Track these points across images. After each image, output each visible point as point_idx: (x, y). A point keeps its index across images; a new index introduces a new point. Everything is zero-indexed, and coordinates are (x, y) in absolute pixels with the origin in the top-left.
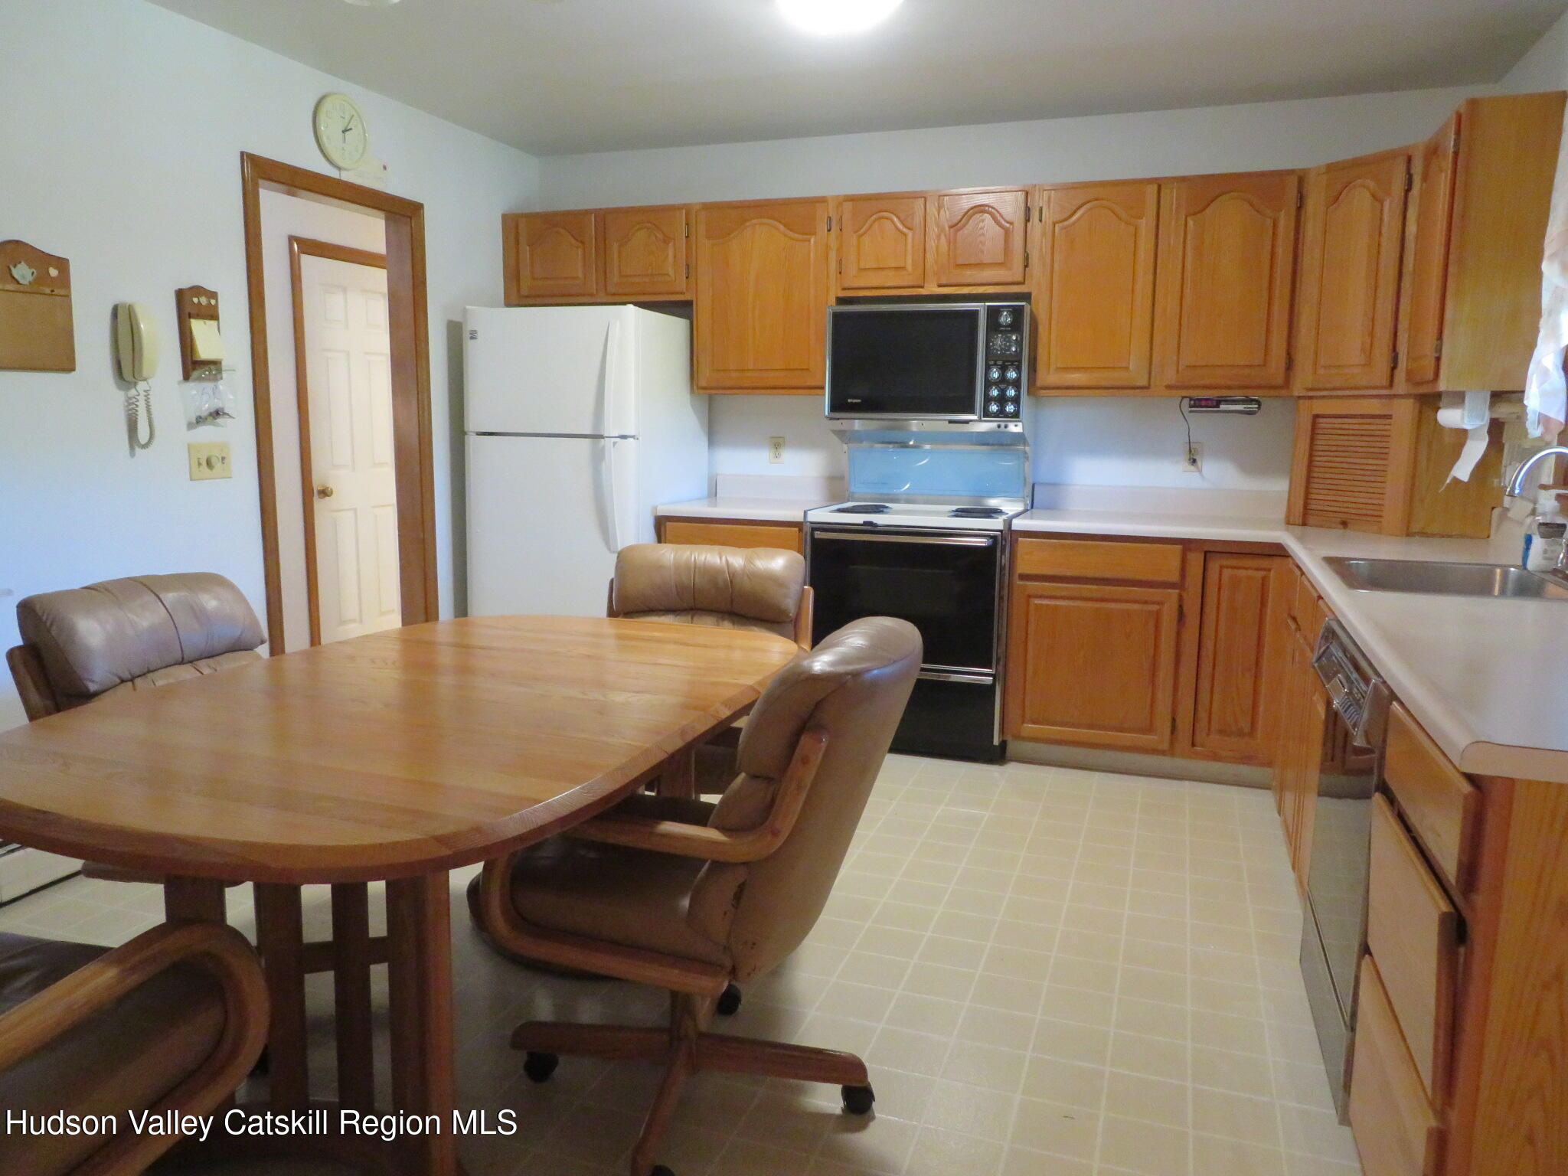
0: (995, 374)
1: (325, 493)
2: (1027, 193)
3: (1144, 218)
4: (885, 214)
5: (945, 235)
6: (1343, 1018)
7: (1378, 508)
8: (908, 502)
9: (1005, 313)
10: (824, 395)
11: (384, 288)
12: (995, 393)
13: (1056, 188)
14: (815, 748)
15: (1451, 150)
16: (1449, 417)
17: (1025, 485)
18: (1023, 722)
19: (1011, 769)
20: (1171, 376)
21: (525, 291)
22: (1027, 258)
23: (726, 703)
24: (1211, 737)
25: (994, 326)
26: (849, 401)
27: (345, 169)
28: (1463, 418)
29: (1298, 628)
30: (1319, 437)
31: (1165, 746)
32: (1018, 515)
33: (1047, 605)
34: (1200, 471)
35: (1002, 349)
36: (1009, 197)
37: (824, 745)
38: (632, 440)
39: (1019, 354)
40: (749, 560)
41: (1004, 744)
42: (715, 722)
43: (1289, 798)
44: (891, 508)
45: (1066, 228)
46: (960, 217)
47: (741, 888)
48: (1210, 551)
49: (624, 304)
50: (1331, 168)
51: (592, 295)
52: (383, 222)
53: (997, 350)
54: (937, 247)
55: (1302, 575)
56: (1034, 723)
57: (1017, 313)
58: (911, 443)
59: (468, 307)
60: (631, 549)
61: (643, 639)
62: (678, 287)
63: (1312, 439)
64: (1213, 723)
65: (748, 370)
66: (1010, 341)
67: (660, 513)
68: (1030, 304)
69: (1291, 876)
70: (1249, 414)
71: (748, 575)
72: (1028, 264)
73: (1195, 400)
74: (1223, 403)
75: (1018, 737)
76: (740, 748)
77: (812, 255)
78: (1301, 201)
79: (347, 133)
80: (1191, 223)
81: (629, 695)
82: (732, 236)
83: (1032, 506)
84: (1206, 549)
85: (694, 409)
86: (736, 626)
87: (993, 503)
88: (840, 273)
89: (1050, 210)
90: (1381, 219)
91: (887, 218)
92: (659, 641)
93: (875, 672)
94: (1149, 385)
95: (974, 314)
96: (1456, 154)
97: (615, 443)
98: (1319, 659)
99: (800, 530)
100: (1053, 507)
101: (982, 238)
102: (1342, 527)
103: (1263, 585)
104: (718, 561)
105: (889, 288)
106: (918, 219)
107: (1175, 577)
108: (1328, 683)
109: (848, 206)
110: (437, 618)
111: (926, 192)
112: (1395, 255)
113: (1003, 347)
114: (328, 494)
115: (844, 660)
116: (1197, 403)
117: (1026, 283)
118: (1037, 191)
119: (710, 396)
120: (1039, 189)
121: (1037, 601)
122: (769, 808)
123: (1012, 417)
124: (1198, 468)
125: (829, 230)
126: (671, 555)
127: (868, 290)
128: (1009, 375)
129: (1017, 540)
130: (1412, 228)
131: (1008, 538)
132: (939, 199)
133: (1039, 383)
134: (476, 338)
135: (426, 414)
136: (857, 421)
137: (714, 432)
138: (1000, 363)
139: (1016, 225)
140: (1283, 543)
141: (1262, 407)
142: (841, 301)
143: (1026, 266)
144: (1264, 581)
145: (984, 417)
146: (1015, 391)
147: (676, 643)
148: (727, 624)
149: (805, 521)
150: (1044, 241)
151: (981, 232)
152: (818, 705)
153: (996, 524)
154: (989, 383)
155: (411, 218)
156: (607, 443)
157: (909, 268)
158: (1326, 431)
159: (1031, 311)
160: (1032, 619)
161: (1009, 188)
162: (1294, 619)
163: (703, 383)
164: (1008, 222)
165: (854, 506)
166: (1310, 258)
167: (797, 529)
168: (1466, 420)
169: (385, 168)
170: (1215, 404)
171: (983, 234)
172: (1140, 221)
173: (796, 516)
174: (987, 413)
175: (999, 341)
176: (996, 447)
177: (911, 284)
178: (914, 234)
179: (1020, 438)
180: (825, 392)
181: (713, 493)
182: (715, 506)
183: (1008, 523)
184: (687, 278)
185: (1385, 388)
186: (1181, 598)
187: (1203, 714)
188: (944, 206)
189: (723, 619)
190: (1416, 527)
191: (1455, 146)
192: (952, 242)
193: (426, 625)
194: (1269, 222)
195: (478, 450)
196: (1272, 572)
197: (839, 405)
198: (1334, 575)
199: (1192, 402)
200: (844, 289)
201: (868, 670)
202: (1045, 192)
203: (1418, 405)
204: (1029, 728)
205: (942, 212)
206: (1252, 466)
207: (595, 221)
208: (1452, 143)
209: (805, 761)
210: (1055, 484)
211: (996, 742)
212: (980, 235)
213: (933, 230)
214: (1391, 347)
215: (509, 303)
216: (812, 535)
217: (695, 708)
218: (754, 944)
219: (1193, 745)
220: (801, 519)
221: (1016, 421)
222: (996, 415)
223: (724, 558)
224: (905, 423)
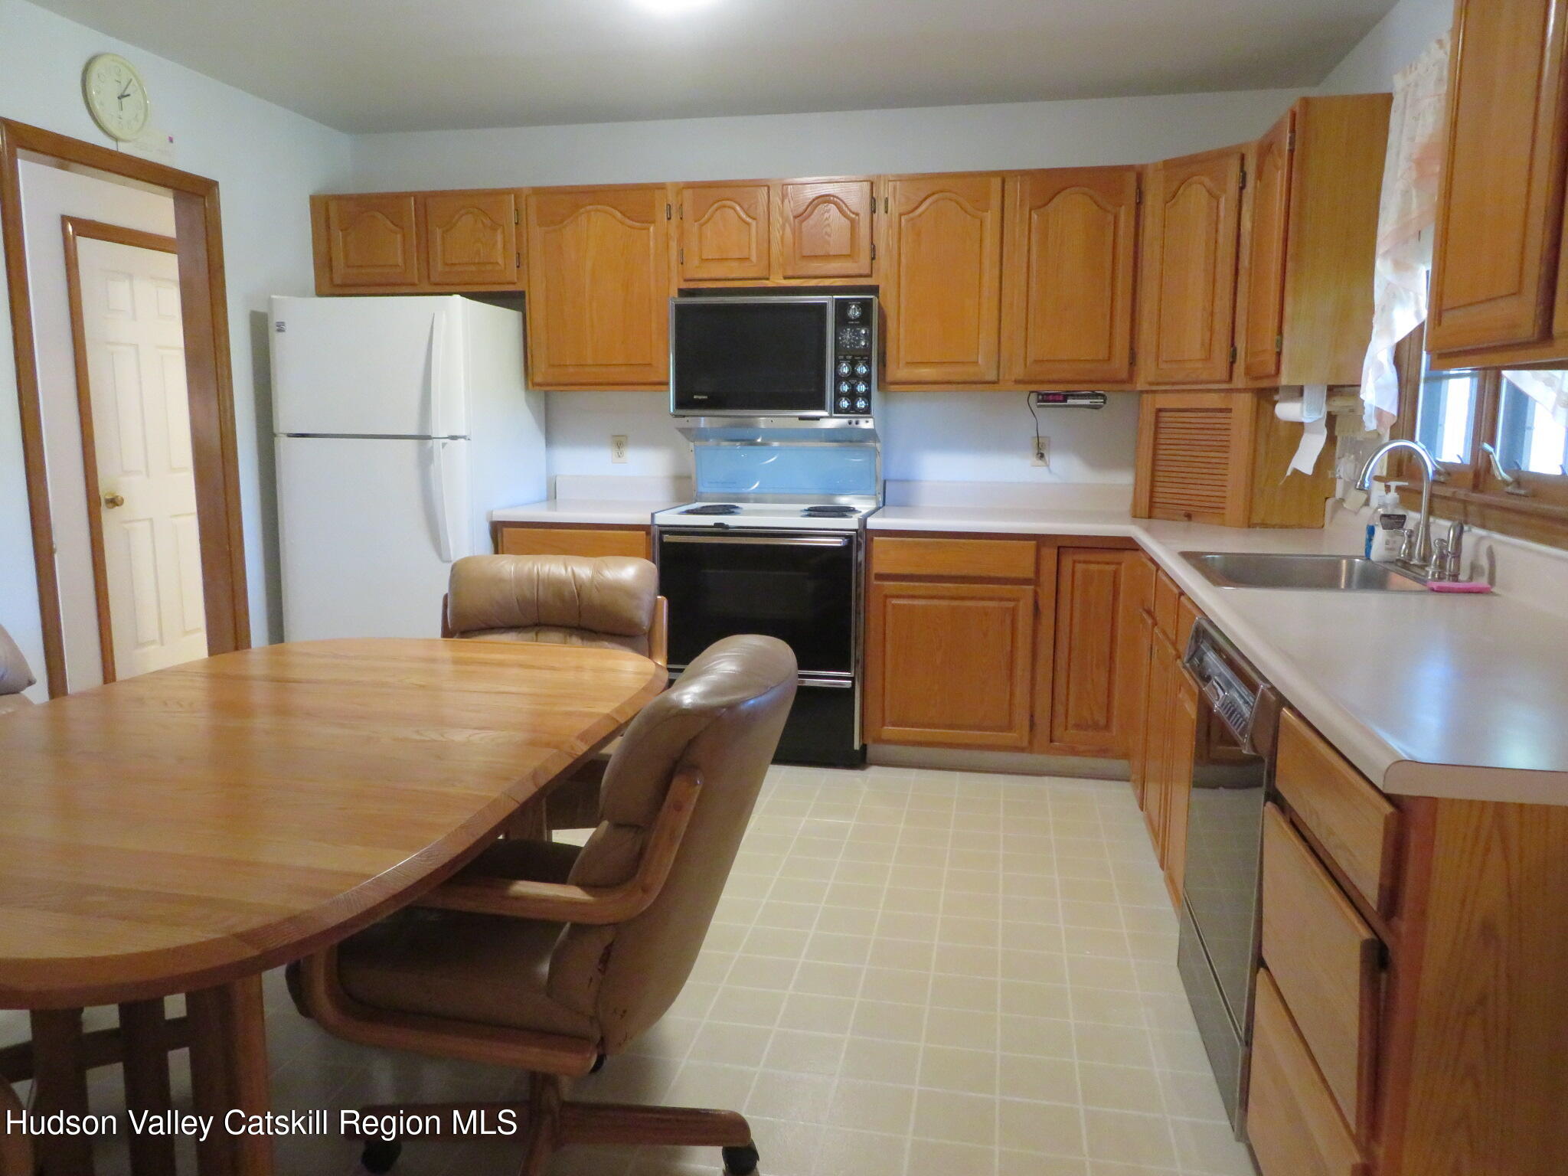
0: (845, 370)
1: (114, 502)
2: (872, 184)
3: (989, 211)
4: (729, 203)
5: (790, 225)
6: (1237, 1033)
7: (1222, 500)
8: (757, 501)
9: (854, 307)
10: (669, 390)
11: (175, 274)
12: (845, 388)
13: (900, 178)
14: (687, 791)
15: (1287, 147)
16: (1287, 410)
17: (876, 480)
18: (883, 725)
19: (873, 773)
20: (1019, 371)
21: (338, 280)
22: (873, 249)
23: (583, 737)
24: (1067, 731)
25: (842, 320)
26: (695, 397)
27: (123, 141)
28: (1302, 412)
29: (1155, 624)
30: (1162, 430)
31: (1025, 743)
32: (871, 514)
33: (905, 605)
34: (1048, 466)
35: (851, 343)
36: (855, 186)
37: (698, 789)
38: (462, 440)
39: (868, 349)
40: (597, 571)
41: (864, 747)
42: (570, 761)
43: (1153, 791)
44: (742, 508)
45: (912, 219)
46: (805, 207)
47: (608, 950)
48: (1064, 546)
49: (450, 294)
50: (1168, 165)
51: (413, 284)
52: (171, 201)
53: (846, 345)
54: (782, 238)
55: (1157, 571)
56: (893, 725)
57: (866, 306)
58: (759, 440)
59: (274, 297)
60: (466, 560)
61: (485, 663)
62: (509, 277)
63: (1156, 433)
64: (1069, 719)
65: (586, 365)
66: (859, 335)
67: (495, 519)
68: (878, 297)
69: (1160, 874)
70: (1096, 408)
71: (597, 588)
72: (874, 255)
73: (1043, 395)
74: (1070, 397)
75: (879, 740)
76: (603, 793)
77: (651, 243)
78: (1140, 197)
79: (124, 100)
80: (1035, 216)
81: (471, 732)
82: (565, 223)
83: (883, 505)
84: (1060, 544)
85: (529, 406)
86: (585, 642)
87: (844, 501)
88: (682, 263)
89: (894, 198)
90: (1218, 216)
91: (729, 207)
92: (501, 664)
93: (752, 702)
94: (998, 380)
95: (822, 307)
96: (1292, 151)
97: (444, 445)
98: (1190, 660)
99: (648, 533)
100: (905, 505)
101: (828, 230)
102: (1186, 518)
103: (1115, 577)
104: (563, 572)
105: (733, 279)
106: (761, 209)
107: (1031, 575)
108: (1205, 686)
109: (688, 193)
110: (249, 646)
111: (768, 180)
112: (1232, 250)
113: (852, 341)
114: (119, 503)
115: (717, 690)
116: (1046, 398)
117: (874, 275)
118: (882, 182)
119: (547, 394)
120: (885, 180)
121: (895, 601)
122: (638, 860)
123: (861, 413)
124: (1046, 463)
125: (669, 219)
126: (511, 566)
127: (711, 282)
128: (859, 370)
129: (872, 540)
130: (1247, 224)
131: (863, 537)
132: (783, 188)
133: (890, 377)
134: (284, 331)
135: (229, 414)
136: (702, 418)
137: (551, 429)
138: (850, 357)
139: (862, 215)
140: (1133, 536)
141: (1107, 402)
142: (683, 293)
143: (873, 259)
144: (1116, 575)
145: (835, 413)
146: (866, 387)
147: (521, 666)
148: (575, 640)
149: (653, 524)
150: (890, 232)
151: (827, 222)
152: (691, 743)
153: (851, 523)
154: (838, 379)
155: (204, 197)
156: (436, 445)
157: (754, 258)
158: (1168, 425)
159: (880, 307)
160: (889, 618)
161: (853, 178)
162: (1149, 612)
163: (538, 379)
164: (853, 213)
165: (703, 507)
166: (1151, 252)
167: (644, 532)
168: (1305, 413)
169: (171, 140)
170: (1061, 398)
171: (829, 225)
172: (985, 214)
173: (643, 519)
174: (838, 410)
175: (848, 335)
176: (845, 444)
177: (755, 275)
178: (757, 223)
179: (870, 435)
180: (669, 388)
181: (552, 495)
182: (556, 510)
183: (863, 522)
184: (518, 267)
185: (1225, 382)
186: (1036, 593)
187: (1060, 709)
188: (787, 194)
189: (571, 635)
190: (1256, 519)
191: (1290, 143)
192: (797, 233)
193: (237, 654)
194: (1110, 218)
195: (290, 454)
196: (1123, 565)
197: (685, 402)
198: (1193, 570)
199: (1040, 397)
200: (686, 280)
201: (744, 701)
202: (890, 183)
203: (1255, 400)
204: (889, 731)
205: (786, 201)
206: (1098, 460)
207: (415, 204)
208: (1288, 141)
209: (679, 807)
210: (907, 481)
211: (857, 746)
212: (825, 226)
213: (777, 219)
214: (1230, 342)
215: (320, 293)
216: (661, 539)
217: (548, 745)
218: (625, 1012)
219: (1051, 741)
220: (649, 522)
221: (866, 417)
222: (846, 411)
223: (569, 570)
224: (752, 419)
